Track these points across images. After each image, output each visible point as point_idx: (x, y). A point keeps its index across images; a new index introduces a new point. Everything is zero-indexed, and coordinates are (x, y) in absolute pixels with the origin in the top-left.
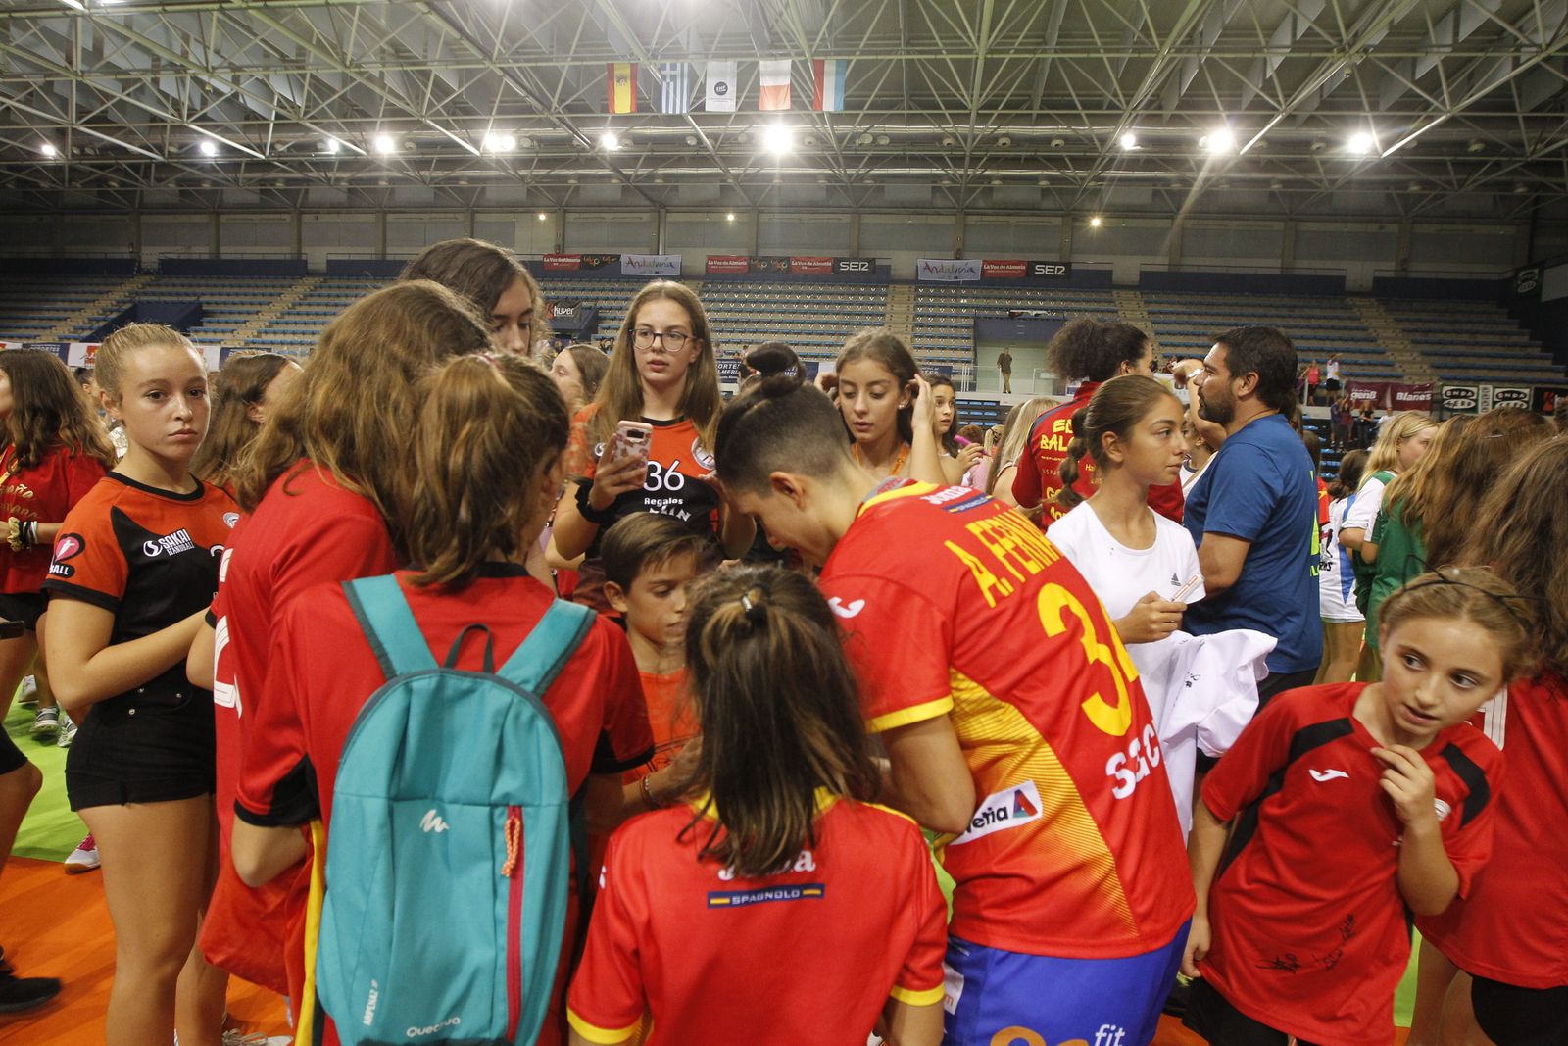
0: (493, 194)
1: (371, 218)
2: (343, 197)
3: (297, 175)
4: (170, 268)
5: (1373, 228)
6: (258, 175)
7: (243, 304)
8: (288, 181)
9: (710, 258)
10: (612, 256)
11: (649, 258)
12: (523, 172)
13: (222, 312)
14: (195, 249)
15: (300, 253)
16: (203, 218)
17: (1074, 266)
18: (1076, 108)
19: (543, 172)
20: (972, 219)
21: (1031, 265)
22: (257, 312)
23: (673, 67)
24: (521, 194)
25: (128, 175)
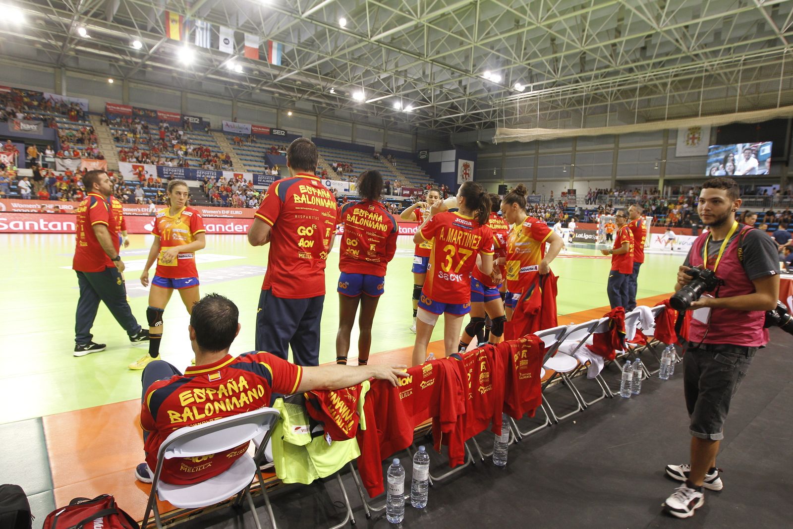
5: (377, 130)
9: (106, 104)
17: (288, 133)
18: (317, 74)
20: (239, 104)
21: (271, 130)
23: (202, 24)
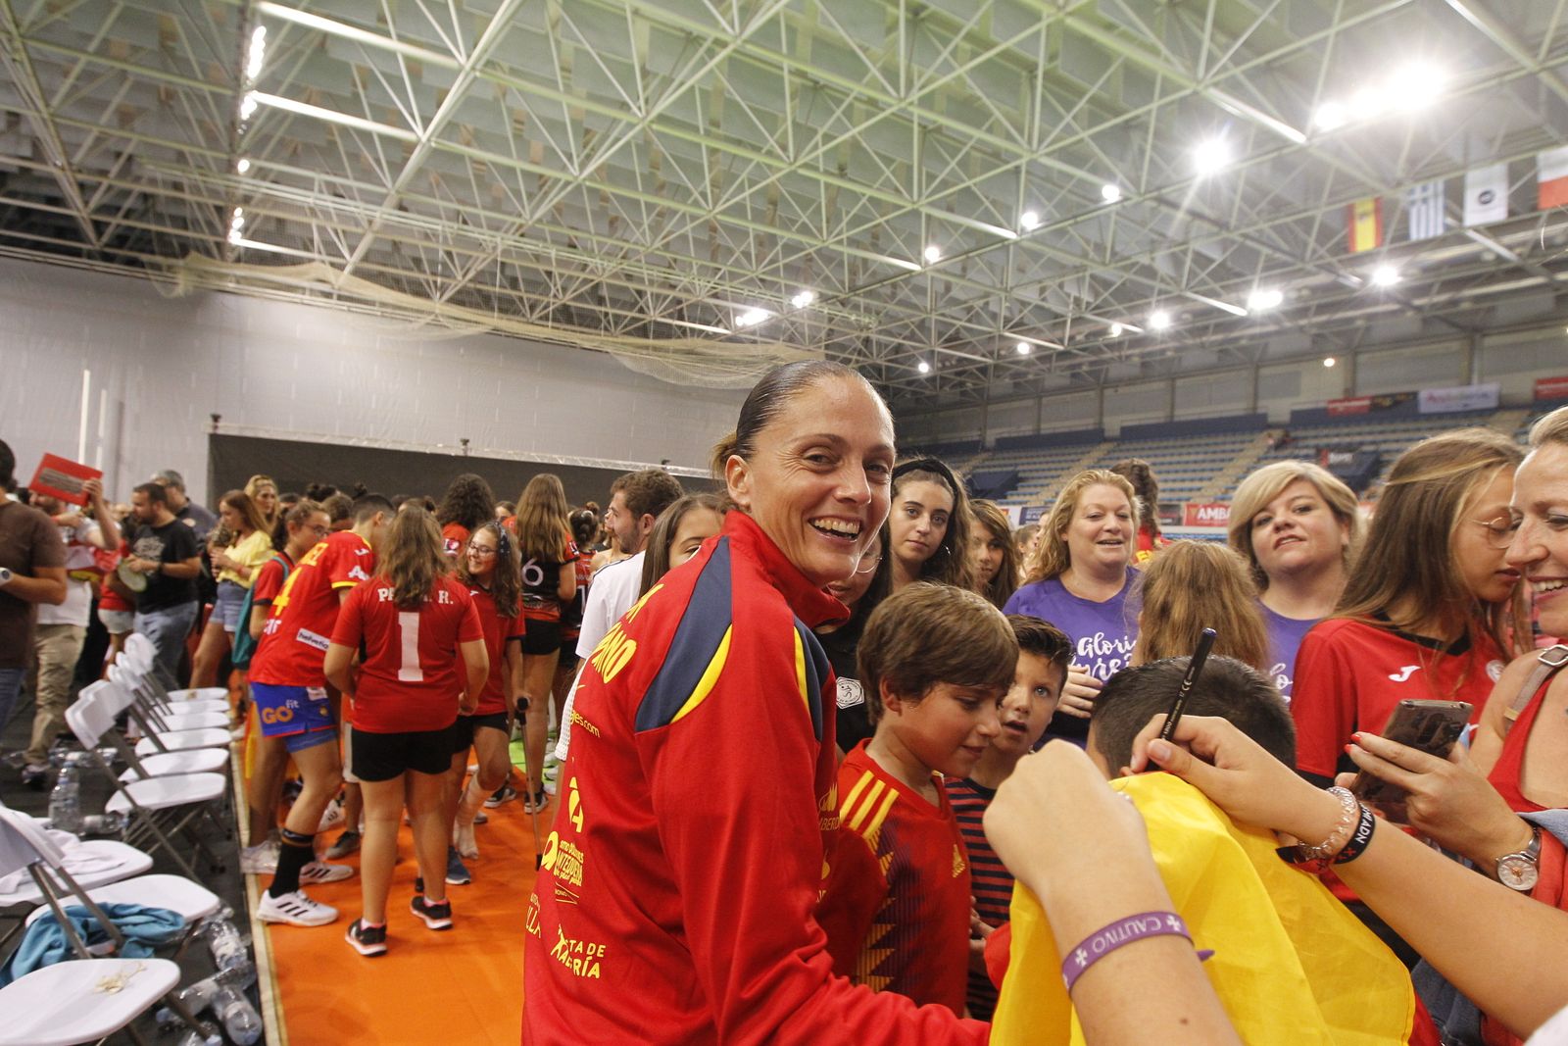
0: (1276, 347)
1: (1161, 385)
2: (1136, 371)
3: (1093, 358)
4: (1005, 445)
6: (1067, 362)
7: (1049, 470)
8: (1092, 363)
9: (1541, 382)
10: (1408, 394)
11: (1455, 391)
12: (1303, 322)
13: (1033, 478)
14: (1023, 428)
15: (1101, 423)
16: (1029, 402)
19: (1323, 318)
22: (1058, 476)
23: (1424, 189)
24: (1305, 343)
25: (978, 378)
